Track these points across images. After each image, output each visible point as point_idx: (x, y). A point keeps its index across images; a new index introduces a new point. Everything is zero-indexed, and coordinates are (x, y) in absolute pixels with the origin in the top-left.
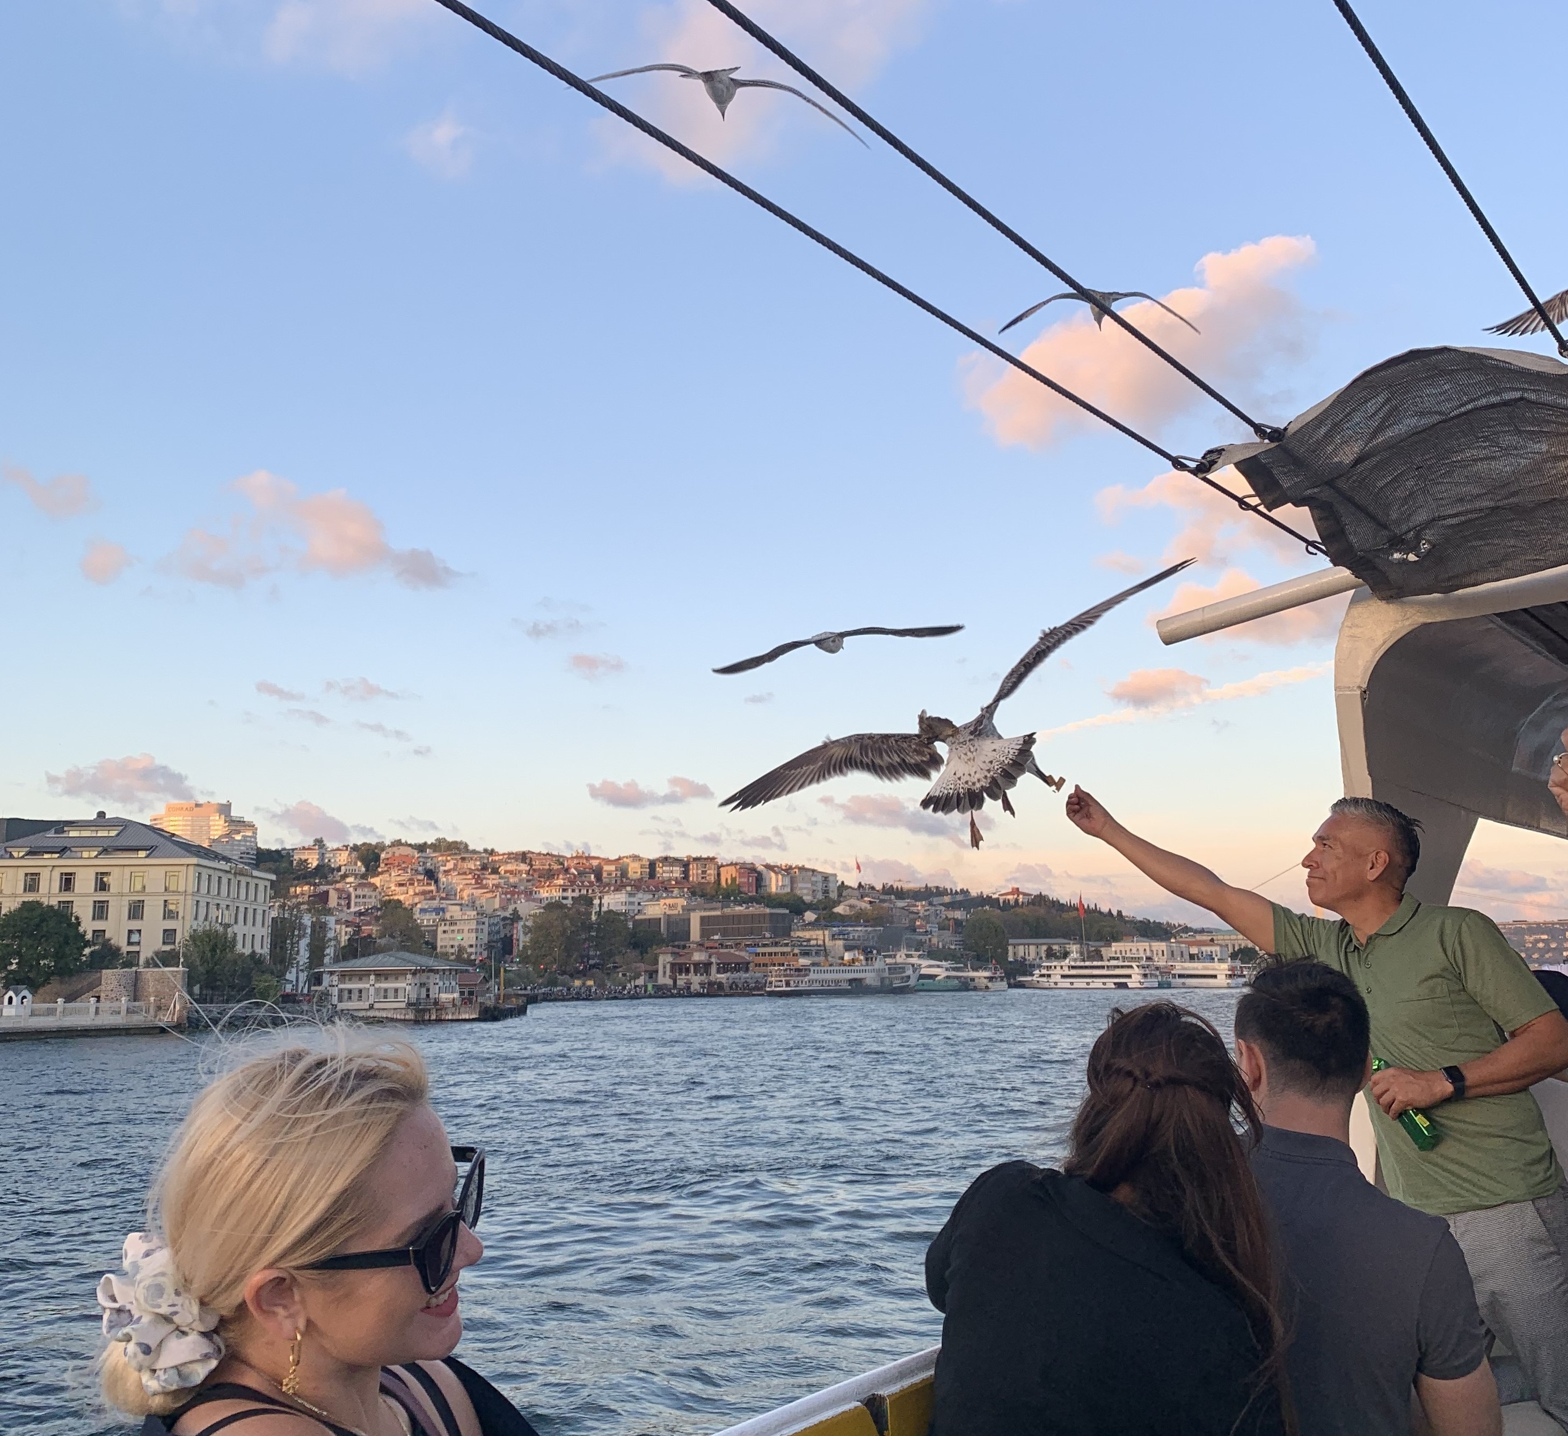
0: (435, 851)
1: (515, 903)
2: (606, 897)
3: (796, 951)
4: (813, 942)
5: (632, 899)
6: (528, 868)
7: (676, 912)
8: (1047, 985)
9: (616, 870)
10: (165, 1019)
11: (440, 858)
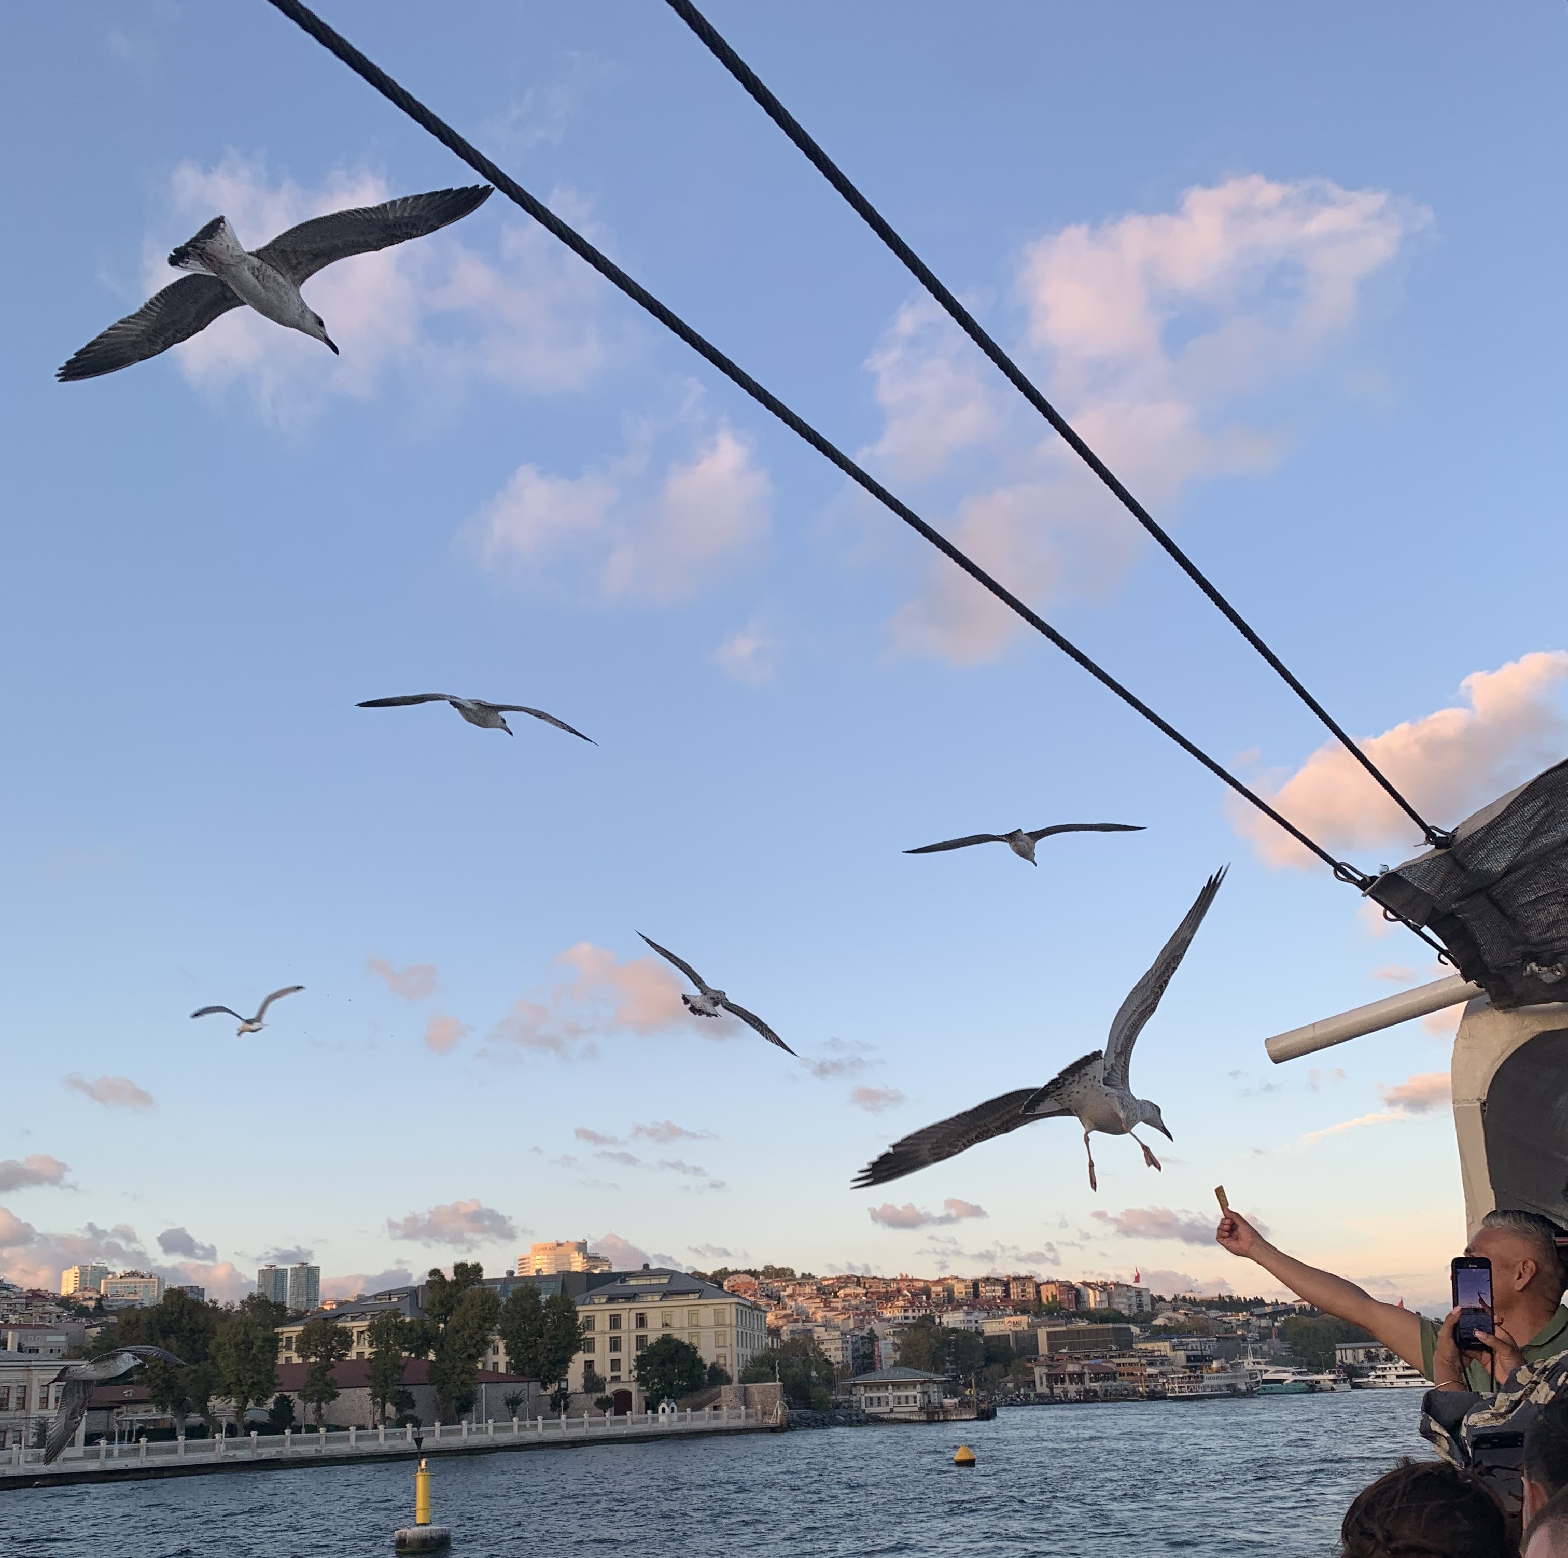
0: (766, 1278)
1: (869, 1323)
2: (945, 1316)
3: (1144, 1361)
4: (1157, 1353)
5: (969, 1318)
6: (865, 1291)
7: (1020, 1329)
8: (1383, 1385)
9: (943, 1291)
10: (771, 1421)
11: (776, 1284)
